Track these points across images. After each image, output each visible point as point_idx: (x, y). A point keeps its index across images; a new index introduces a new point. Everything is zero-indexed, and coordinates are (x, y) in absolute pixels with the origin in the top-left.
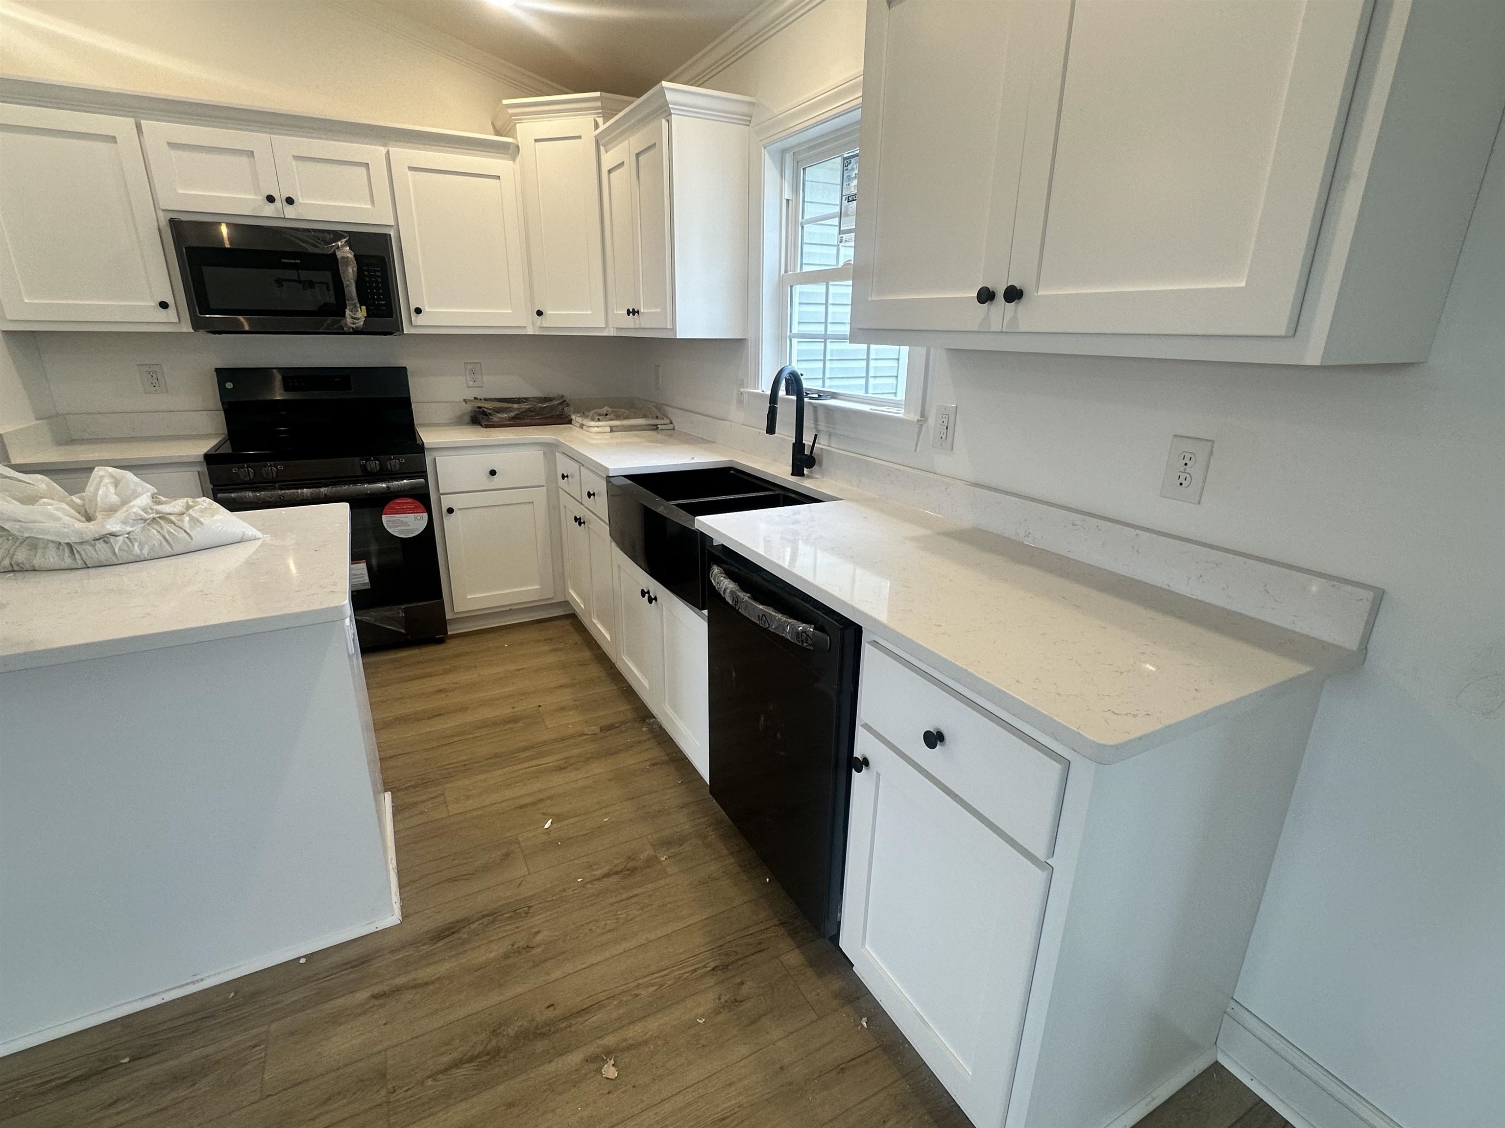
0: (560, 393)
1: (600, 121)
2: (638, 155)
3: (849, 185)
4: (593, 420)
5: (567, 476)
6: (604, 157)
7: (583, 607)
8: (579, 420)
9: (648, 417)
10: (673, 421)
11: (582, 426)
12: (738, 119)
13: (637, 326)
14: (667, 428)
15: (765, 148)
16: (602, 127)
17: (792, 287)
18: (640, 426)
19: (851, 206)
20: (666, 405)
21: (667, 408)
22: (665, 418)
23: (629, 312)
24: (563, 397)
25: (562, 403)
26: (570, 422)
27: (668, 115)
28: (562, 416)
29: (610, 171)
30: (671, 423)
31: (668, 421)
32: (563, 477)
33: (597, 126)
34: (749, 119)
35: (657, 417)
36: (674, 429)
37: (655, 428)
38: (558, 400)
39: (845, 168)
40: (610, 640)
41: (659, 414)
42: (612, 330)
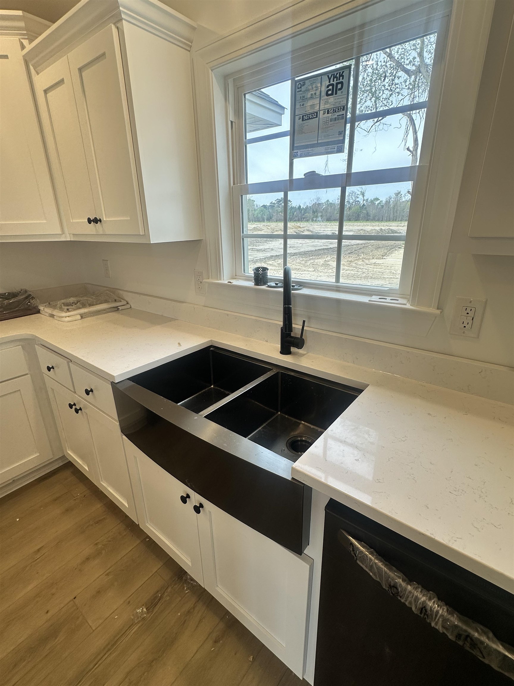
0: (24, 287)
1: (25, 42)
2: (80, 70)
3: (303, 105)
4: (61, 309)
5: (53, 368)
6: (36, 78)
7: (87, 469)
8: (49, 311)
9: (109, 302)
10: (129, 302)
11: (52, 316)
12: (180, 41)
13: (101, 233)
14: (126, 308)
15: (212, 70)
16: (29, 47)
17: (242, 196)
18: (104, 310)
19: (306, 124)
20: (120, 290)
21: (121, 292)
22: (122, 300)
23: (90, 221)
24: (26, 291)
25: (26, 298)
26: (38, 312)
27: (118, 20)
28: (30, 308)
29: (46, 91)
30: (128, 303)
31: (125, 303)
32: (49, 369)
33: (23, 47)
34: (190, 44)
35: (115, 300)
36: (131, 307)
37: (116, 309)
38: (22, 295)
39: (297, 90)
40: (128, 507)
41: (117, 298)
42: (68, 235)
